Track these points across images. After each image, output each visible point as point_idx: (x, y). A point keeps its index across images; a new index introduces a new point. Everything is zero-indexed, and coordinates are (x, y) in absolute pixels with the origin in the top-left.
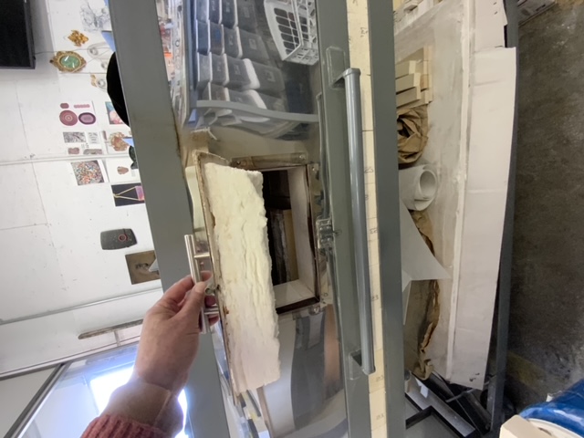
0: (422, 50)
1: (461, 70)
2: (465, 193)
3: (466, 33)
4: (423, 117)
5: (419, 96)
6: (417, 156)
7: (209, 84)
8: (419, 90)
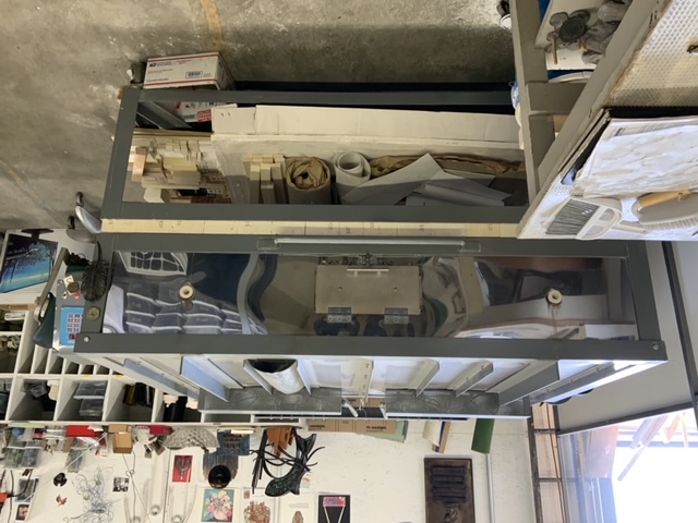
0: (245, 163)
1: (267, 142)
2: (361, 135)
3: (241, 138)
4: (295, 160)
5: (279, 165)
6: (326, 166)
7: (223, 330)
8: (273, 165)
